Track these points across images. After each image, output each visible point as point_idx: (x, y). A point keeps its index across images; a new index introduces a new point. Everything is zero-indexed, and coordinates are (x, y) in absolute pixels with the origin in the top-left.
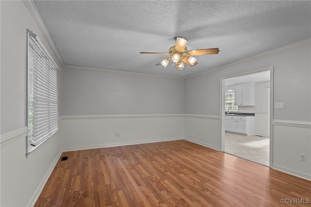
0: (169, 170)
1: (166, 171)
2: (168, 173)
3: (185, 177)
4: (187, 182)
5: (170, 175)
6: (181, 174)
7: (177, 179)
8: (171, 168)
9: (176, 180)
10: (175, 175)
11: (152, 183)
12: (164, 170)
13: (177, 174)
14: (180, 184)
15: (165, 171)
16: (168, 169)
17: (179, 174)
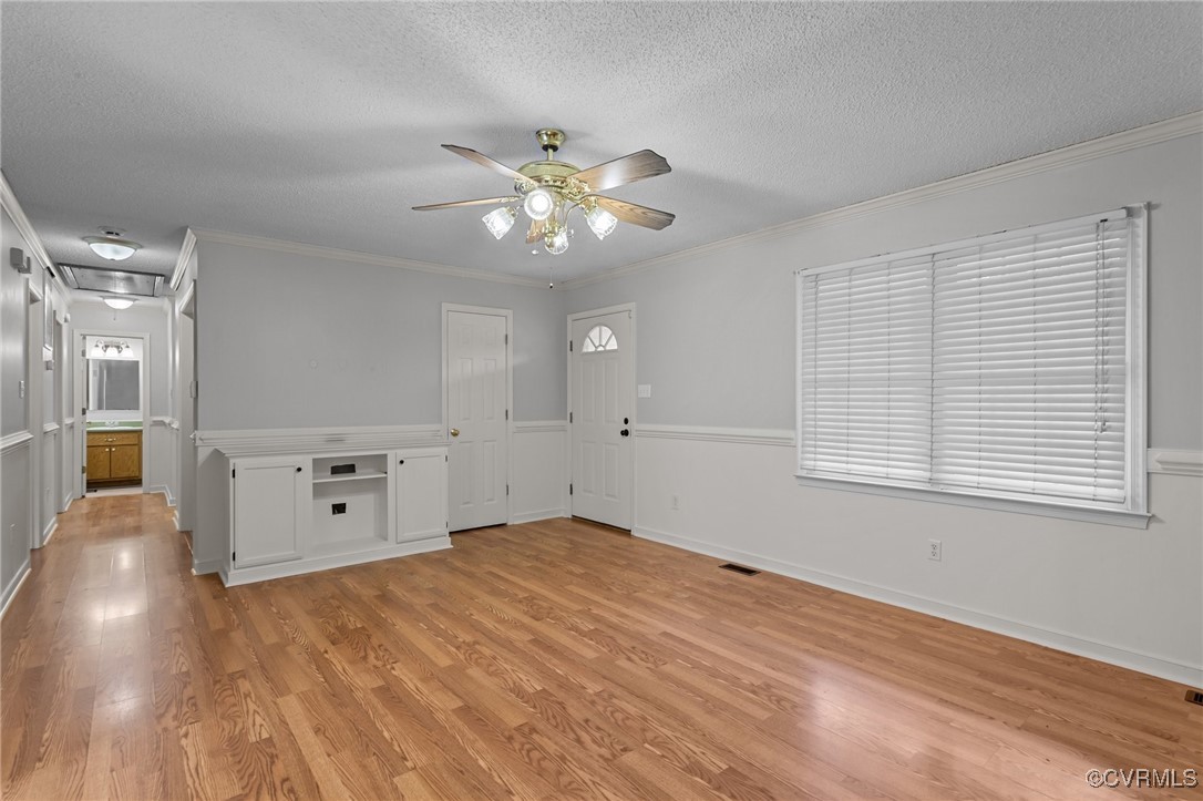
0: (593, 703)
1: (605, 695)
2: (593, 688)
3: (524, 678)
4: (517, 661)
5: (584, 681)
6: (538, 692)
7: (552, 667)
8: (587, 721)
9: (555, 661)
10: (564, 684)
11: (634, 644)
12: (615, 701)
13: (552, 688)
14: (541, 652)
15: (612, 696)
16: (601, 709)
17: (544, 689)
